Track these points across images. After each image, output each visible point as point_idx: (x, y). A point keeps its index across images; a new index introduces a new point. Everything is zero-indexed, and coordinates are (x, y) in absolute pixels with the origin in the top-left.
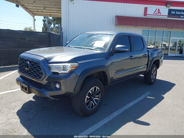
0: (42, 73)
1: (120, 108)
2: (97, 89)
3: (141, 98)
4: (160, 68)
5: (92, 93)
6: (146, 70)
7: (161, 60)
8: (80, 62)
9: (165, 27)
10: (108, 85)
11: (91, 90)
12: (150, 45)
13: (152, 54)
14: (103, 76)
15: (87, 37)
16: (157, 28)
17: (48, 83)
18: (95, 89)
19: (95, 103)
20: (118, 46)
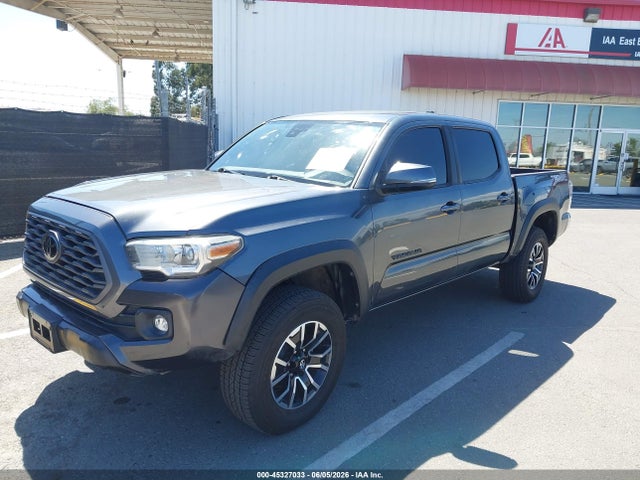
0: (103, 274)
1: (408, 399)
2: (319, 329)
3: (485, 358)
4: (560, 240)
5: (298, 344)
6: (506, 251)
7: (561, 213)
8: (248, 232)
9: (581, 93)
10: (362, 312)
11: (292, 334)
12: (527, 156)
13: (529, 192)
14: (341, 281)
15: (289, 135)
16: (552, 96)
17: (124, 312)
18: (310, 329)
19: (312, 381)
20: (399, 167)
